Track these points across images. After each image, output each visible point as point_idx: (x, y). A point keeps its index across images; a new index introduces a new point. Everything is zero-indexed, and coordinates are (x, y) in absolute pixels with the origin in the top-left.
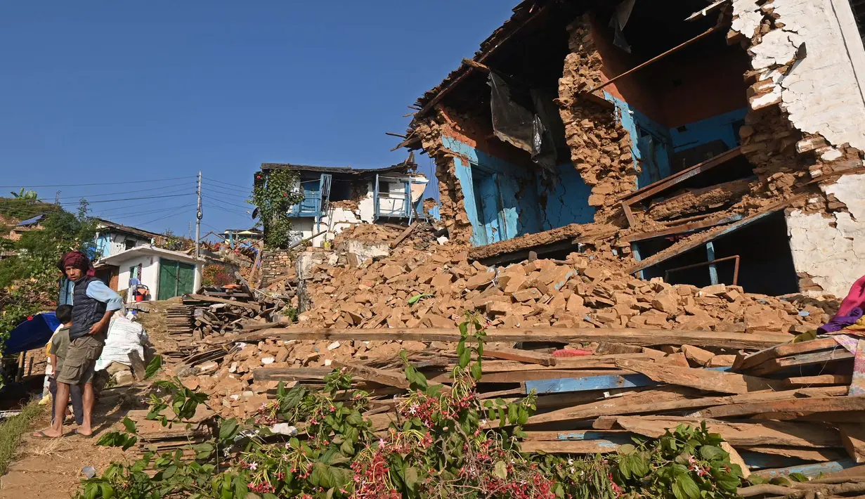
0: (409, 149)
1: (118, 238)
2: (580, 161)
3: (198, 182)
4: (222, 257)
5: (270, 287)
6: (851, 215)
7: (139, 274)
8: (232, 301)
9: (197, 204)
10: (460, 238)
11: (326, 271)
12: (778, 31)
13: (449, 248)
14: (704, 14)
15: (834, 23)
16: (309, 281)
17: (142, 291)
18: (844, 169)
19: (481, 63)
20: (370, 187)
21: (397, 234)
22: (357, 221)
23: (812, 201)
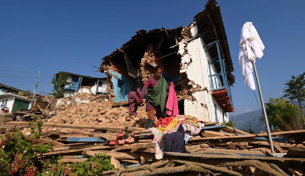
0: (101, 72)
1: (5, 90)
2: (144, 81)
3: (38, 74)
4: (44, 100)
5: (53, 111)
6: (197, 102)
7: (6, 103)
8: (33, 114)
9: (36, 82)
10: (112, 100)
11: (64, 106)
12: (188, 54)
13: (107, 103)
14: (173, 47)
15: (198, 54)
16: (58, 109)
17: (5, 109)
18: (196, 90)
19: (122, 50)
20: (96, 83)
21: (94, 97)
22: (90, 93)
23: (190, 97)
